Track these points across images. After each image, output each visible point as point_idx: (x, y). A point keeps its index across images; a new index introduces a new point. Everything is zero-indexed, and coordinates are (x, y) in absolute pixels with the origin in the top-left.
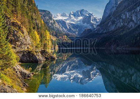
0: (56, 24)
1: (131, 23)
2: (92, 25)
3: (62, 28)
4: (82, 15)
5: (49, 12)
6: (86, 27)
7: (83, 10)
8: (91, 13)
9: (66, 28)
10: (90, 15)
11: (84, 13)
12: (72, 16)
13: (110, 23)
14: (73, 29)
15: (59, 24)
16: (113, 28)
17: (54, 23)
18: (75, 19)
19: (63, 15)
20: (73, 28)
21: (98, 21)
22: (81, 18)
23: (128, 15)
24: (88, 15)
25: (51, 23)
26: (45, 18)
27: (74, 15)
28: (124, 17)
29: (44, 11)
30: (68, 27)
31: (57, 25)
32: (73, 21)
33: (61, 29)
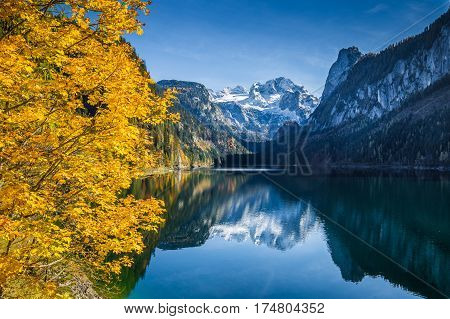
0: (218, 112)
1: (375, 109)
2: (301, 113)
3: (233, 120)
4: (279, 90)
5: (203, 86)
6: (288, 118)
7: (281, 79)
8: (301, 85)
9: (242, 120)
10: (298, 90)
11: (284, 86)
12: (256, 93)
13: (334, 109)
14: (257, 123)
15: (224, 112)
16: (339, 120)
17: (213, 110)
18: (264, 101)
19: (238, 91)
20: (259, 120)
21: (315, 103)
22: (276, 97)
23: (369, 91)
24: (291, 91)
25: (206, 111)
26: (192, 102)
27: (262, 91)
28: (362, 97)
29: (192, 84)
30: (247, 119)
31: (219, 115)
32: (259, 104)
33: (230, 123)
